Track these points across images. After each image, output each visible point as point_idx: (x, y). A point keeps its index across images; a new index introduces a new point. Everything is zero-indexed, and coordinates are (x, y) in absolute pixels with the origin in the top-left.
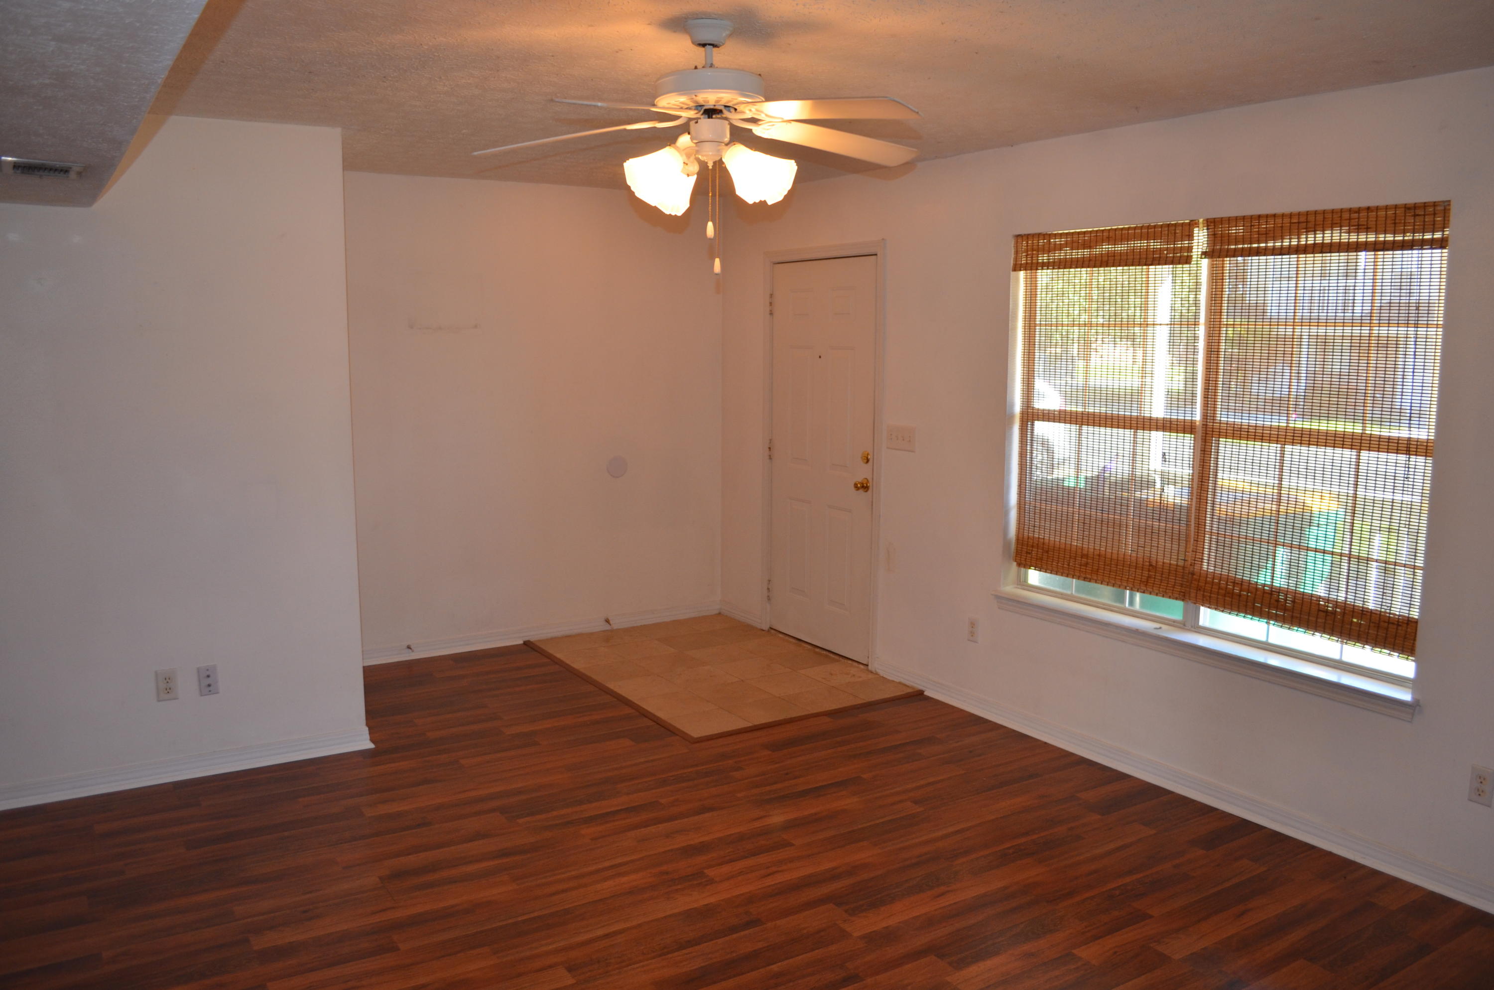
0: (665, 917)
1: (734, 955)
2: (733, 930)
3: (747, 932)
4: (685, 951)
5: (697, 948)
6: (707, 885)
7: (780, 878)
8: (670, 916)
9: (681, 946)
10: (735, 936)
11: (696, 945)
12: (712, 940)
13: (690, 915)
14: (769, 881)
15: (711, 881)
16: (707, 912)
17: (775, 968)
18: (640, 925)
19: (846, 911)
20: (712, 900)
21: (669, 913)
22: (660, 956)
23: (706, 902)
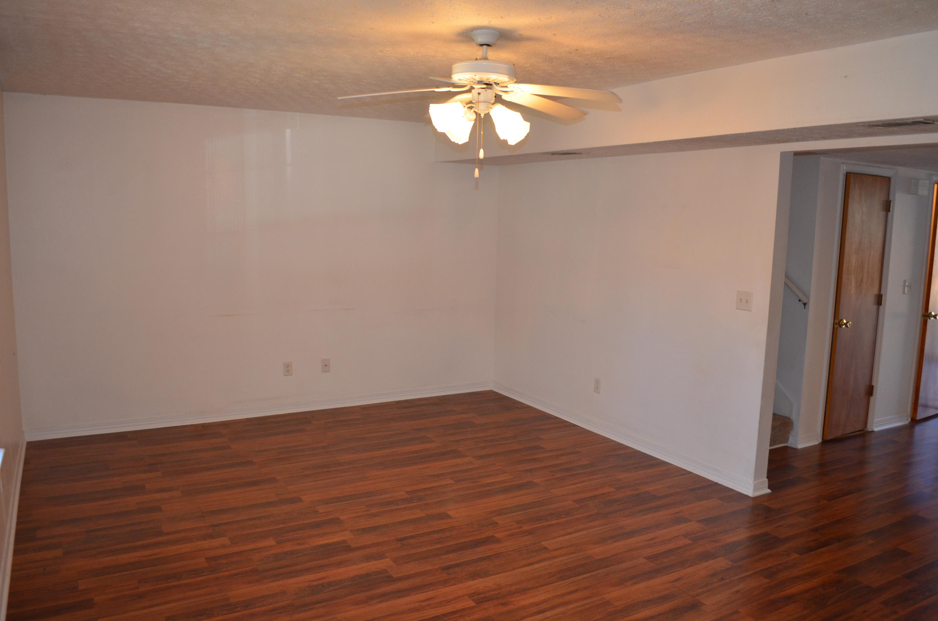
0: (499, 573)
1: (459, 553)
2: (458, 565)
3: (451, 563)
4: (488, 555)
5: (480, 556)
6: (474, 593)
7: (421, 596)
8: (496, 574)
9: (489, 557)
10: (458, 562)
11: (480, 558)
12: (471, 560)
13: (485, 574)
14: (430, 594)
15: (471, 596)
16: (475, 576)
17: (439, 546)
18: (514, 569)
19: (387, 572)
20: (470, 583)
21: (498, 576)
22: (500, 553)
23: (475, 582)
